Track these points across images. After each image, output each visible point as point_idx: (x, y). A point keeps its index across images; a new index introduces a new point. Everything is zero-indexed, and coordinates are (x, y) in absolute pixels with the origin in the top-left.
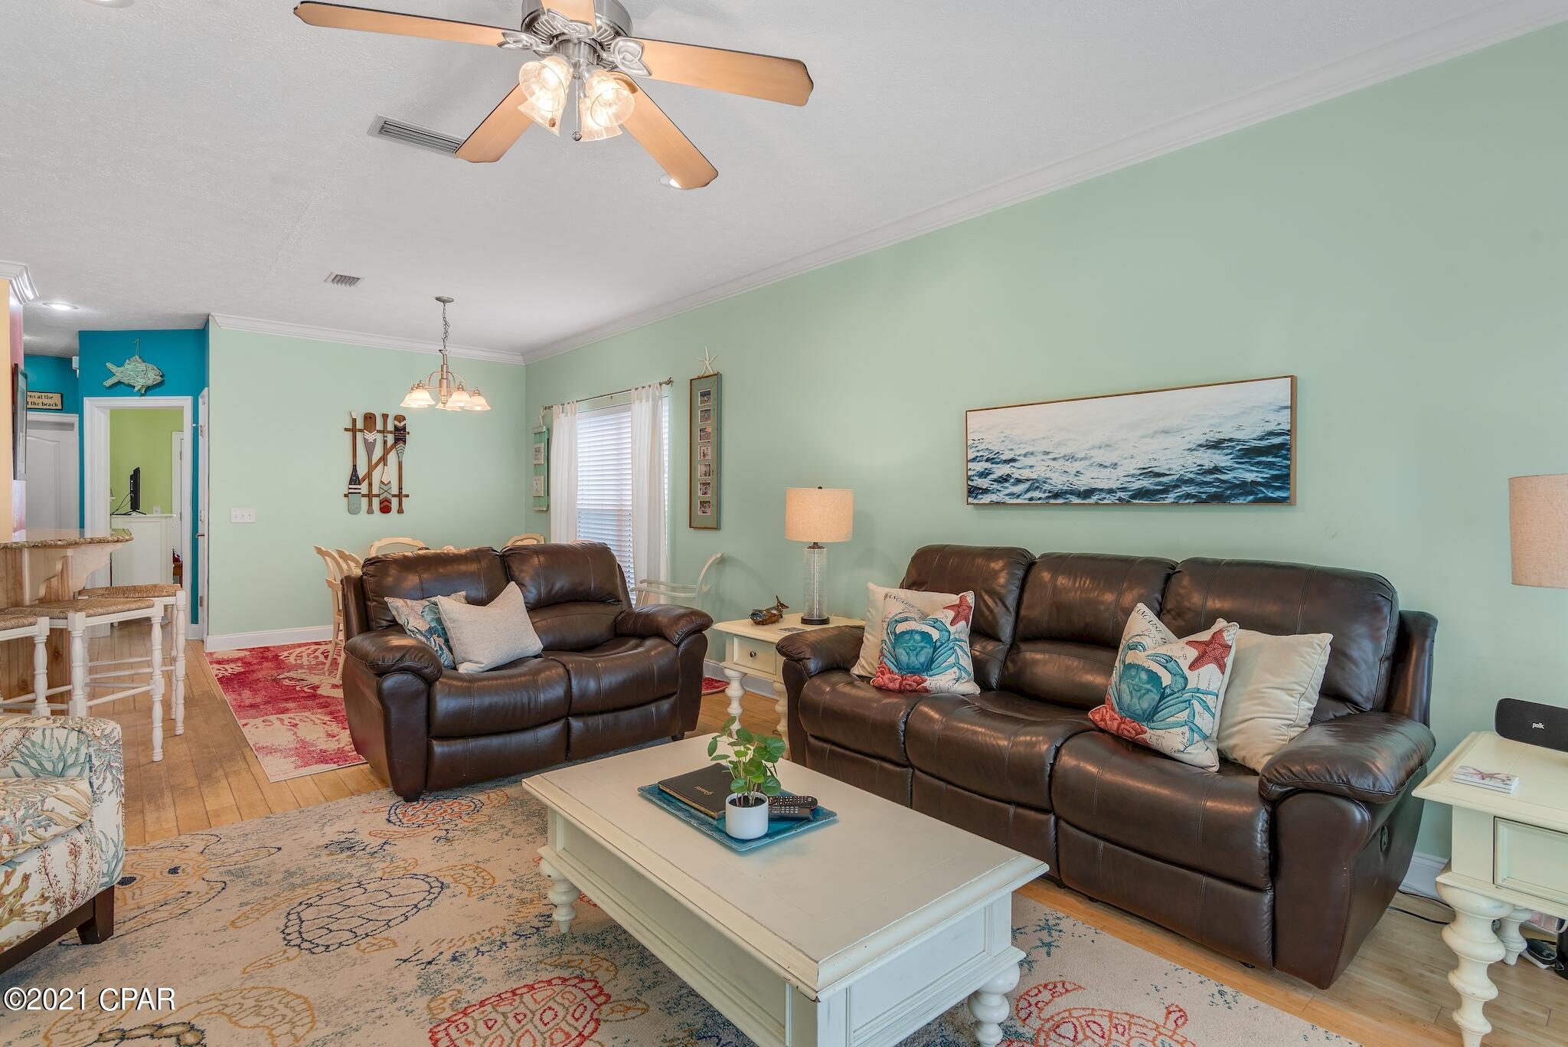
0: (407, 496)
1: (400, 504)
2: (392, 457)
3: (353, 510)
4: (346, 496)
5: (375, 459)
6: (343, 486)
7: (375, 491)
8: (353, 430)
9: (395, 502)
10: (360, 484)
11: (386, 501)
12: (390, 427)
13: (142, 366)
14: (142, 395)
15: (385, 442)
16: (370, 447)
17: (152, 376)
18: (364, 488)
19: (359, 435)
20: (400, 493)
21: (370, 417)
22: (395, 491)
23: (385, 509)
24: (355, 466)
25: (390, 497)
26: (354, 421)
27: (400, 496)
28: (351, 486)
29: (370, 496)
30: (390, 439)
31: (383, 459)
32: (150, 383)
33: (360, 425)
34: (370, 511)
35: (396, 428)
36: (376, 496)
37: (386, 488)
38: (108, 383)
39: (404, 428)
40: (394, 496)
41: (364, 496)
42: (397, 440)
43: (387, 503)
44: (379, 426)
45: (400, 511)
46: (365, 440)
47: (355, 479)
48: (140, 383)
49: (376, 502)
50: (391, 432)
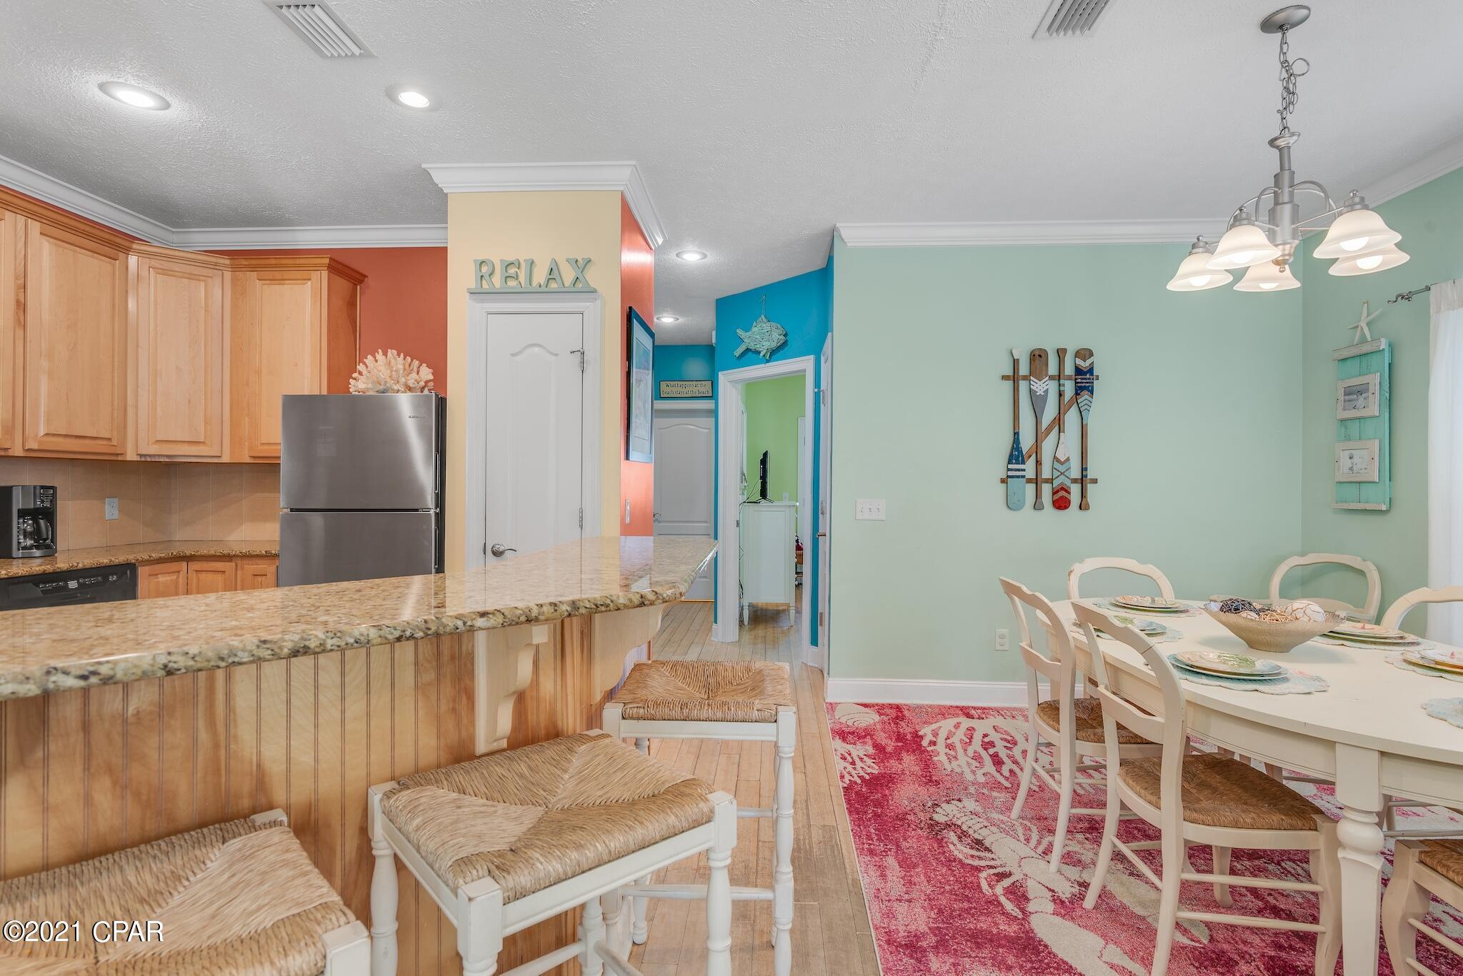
0: (1095, 481)
1: (1083, 495)
2: (1071, 418)
3: (1012, 504)
4: (1003, 481)
5: (1046, 421)
6: (998, 464)
7: (1046, 474)
8: (1014, 378)
9: (1075, 490)
10: (1023, 463)
11: (1063, 489)
12: (1069, 370)
13: (766, 326)
14: (768, 361)
15: (1061, 394)
16: (1037, 403)
17: (776, 338)
18: (1029, 469)
19: (1023, 385)
20: (1083, 476)
21: (1040, 356)
22: (1076, 473)
23: (1061, 503)
24: (1016, 434)
25: (1068, 482)
26: (1016, 363)
27: (1082, 481)
28: (1010, 466)
29: (1036, 481)
30: (1069, 388)
31: (1059, 422)
32: (774, 345)
33: (1024, 370)
34: (1038, 506)
35: (1078, 371)
36: (1047, 481)
37: (1062, 468)
38: (738, 352)
39: (1091, 371)
40: (1074, 481)
41: (1029, 481)
42: (1079, 390)
43: (1063, 493)
44: (1053, 369)
45: (1083, 506)
46: (1032, 393)
47: (1016, 456)
48: (765, 346)
49: (1046, 489)
50: (1069, 378)
